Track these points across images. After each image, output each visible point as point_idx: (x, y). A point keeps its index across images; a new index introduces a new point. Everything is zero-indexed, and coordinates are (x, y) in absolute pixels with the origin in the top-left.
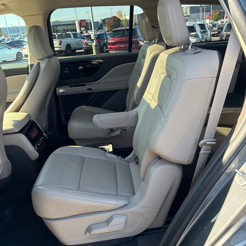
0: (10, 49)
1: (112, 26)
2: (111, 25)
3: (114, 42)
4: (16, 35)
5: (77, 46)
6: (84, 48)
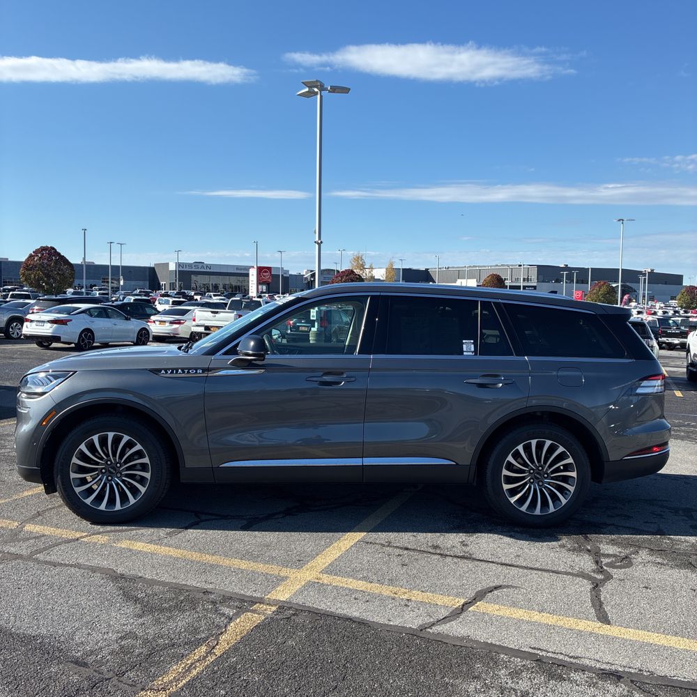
0: (130, 319)
4: (88, 285)
6: (289, 337)
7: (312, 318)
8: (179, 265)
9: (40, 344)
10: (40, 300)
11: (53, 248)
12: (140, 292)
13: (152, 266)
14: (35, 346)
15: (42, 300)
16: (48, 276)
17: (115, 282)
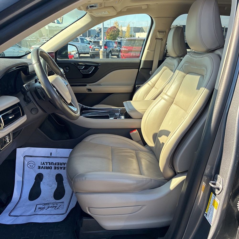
1: (111, 36)
2: (110, 34)
3: (127, 50)
5: (83, 51)
6: (90, 53)
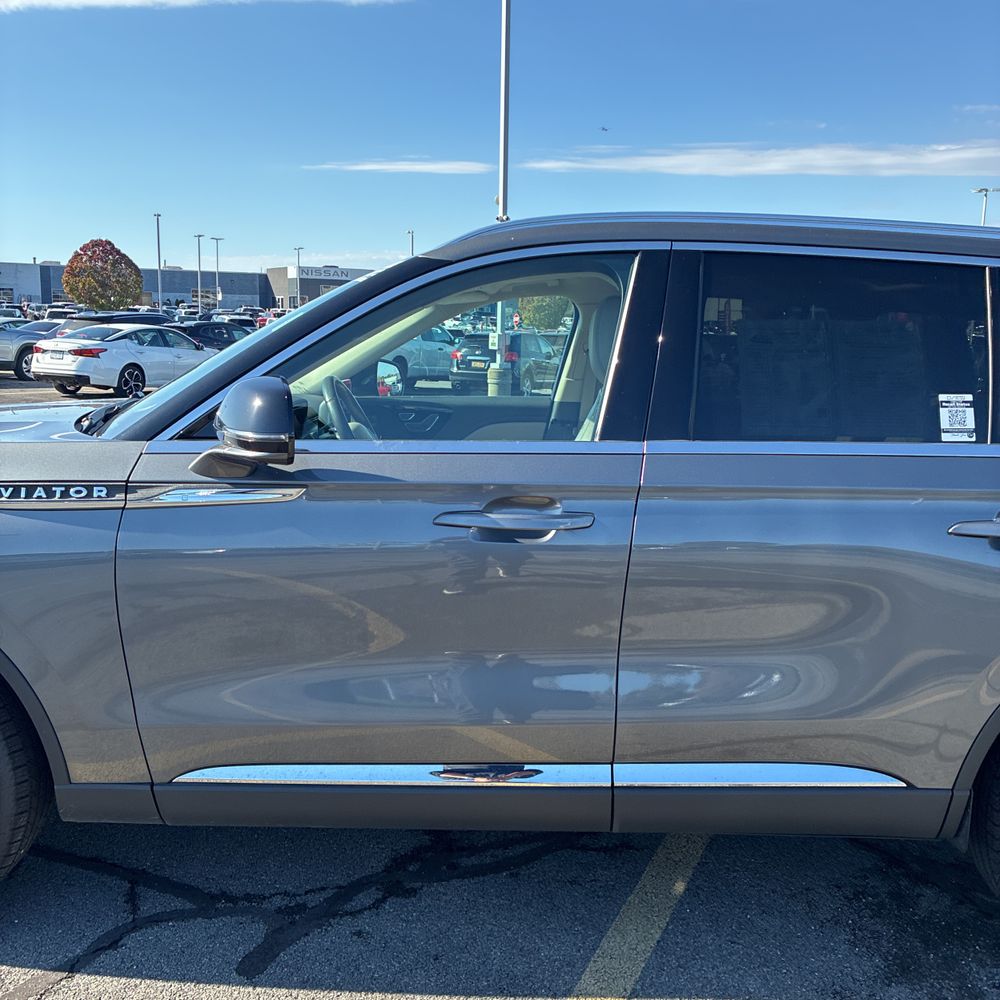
0: (202, 349)
4: (173, 301)
5: (427, 368)
6: (454, 377)
7: (491, 347)
8: (301, 270)
9: (62, 388)
10: (73, 318)
11: (109, 243)
12: (245, 310)
13: (264, 272)
14: (54, 391)
15: (76, 319)
16: (103, 285)
17: (211, 296)
